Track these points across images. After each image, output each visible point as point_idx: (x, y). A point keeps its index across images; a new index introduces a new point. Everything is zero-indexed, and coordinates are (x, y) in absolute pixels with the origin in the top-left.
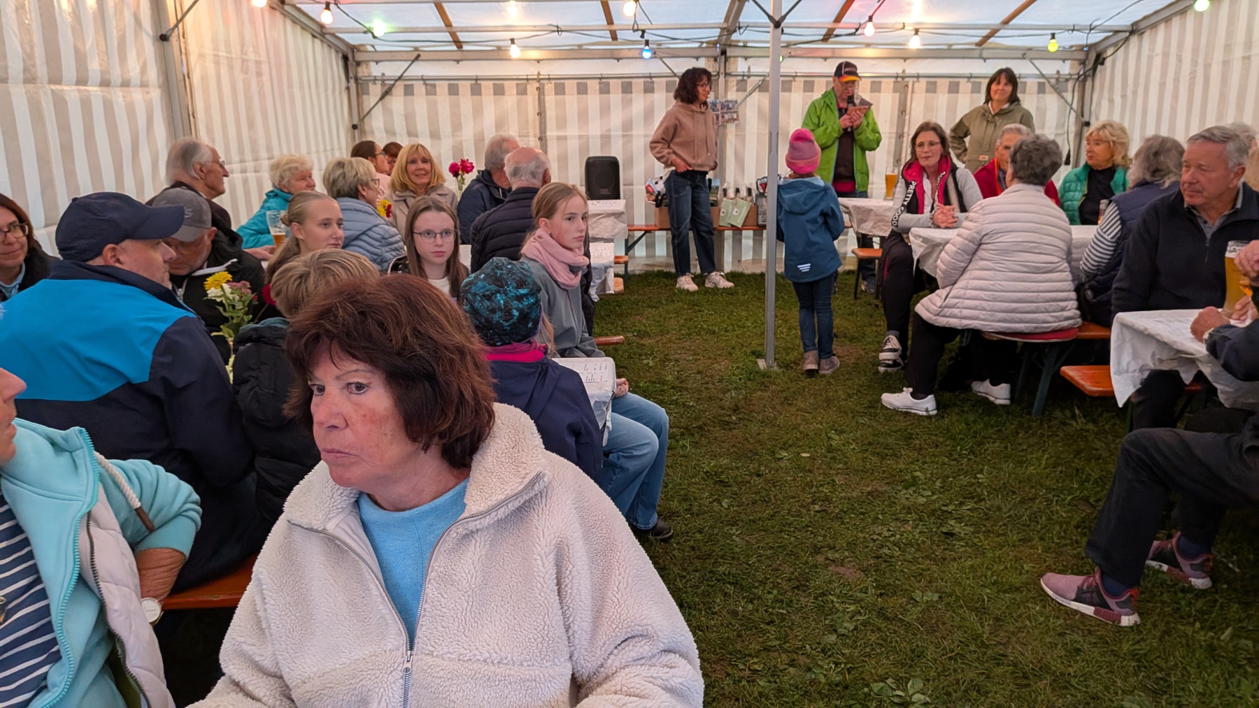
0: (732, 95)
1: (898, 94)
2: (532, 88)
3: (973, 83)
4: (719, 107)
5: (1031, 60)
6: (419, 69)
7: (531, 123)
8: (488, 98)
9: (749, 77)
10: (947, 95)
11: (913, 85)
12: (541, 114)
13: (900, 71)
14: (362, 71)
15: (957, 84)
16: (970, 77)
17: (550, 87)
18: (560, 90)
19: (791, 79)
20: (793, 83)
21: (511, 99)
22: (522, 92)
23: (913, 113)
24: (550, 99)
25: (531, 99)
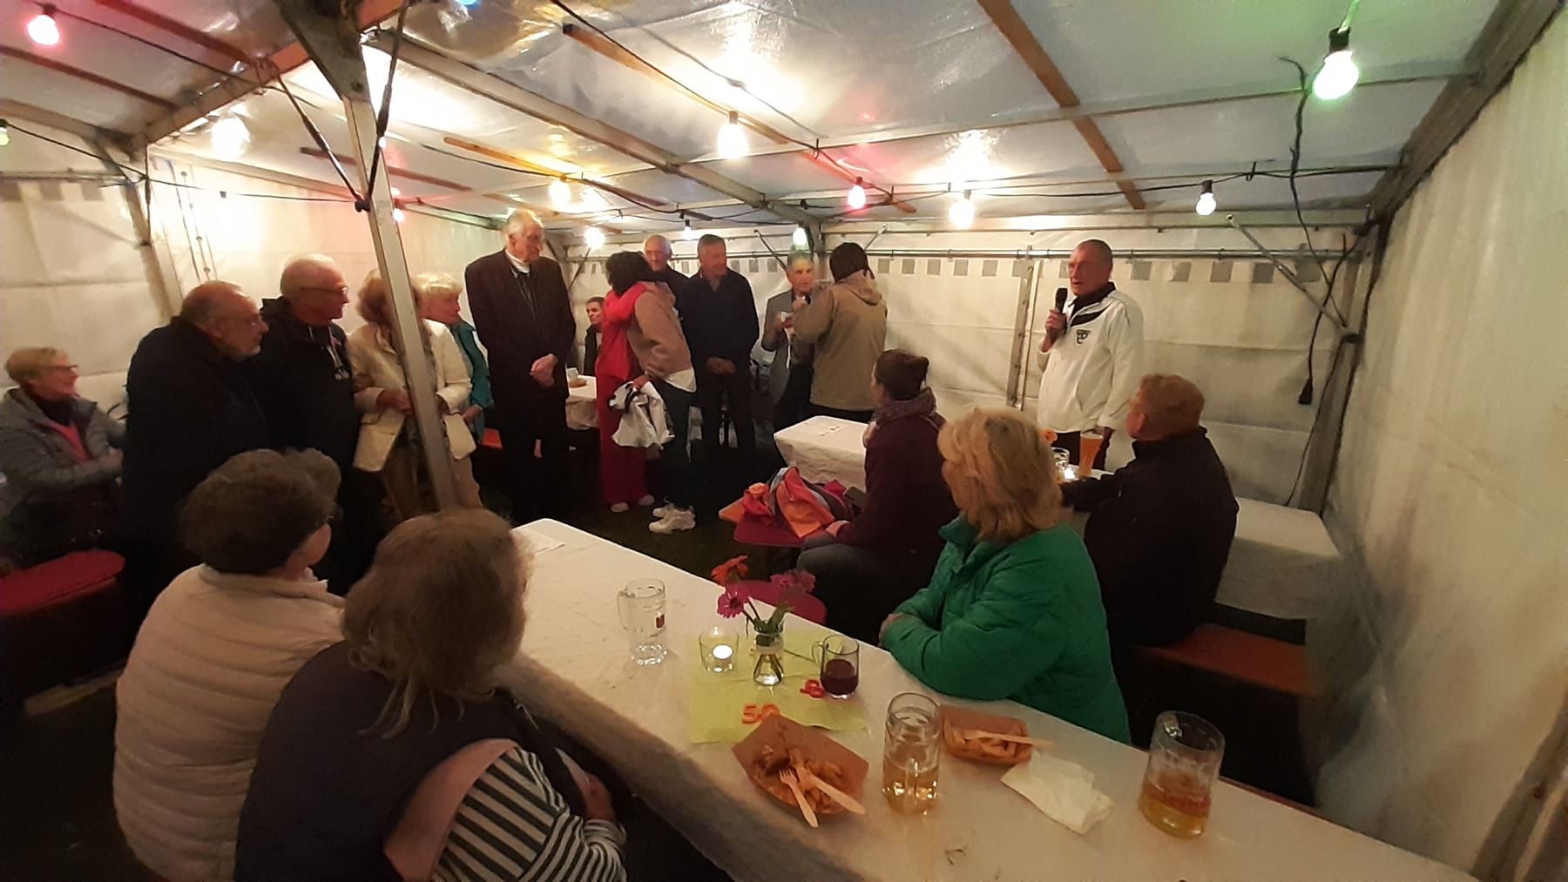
11: (1041, 267)
19: (889, 257)
20: (891, 263)
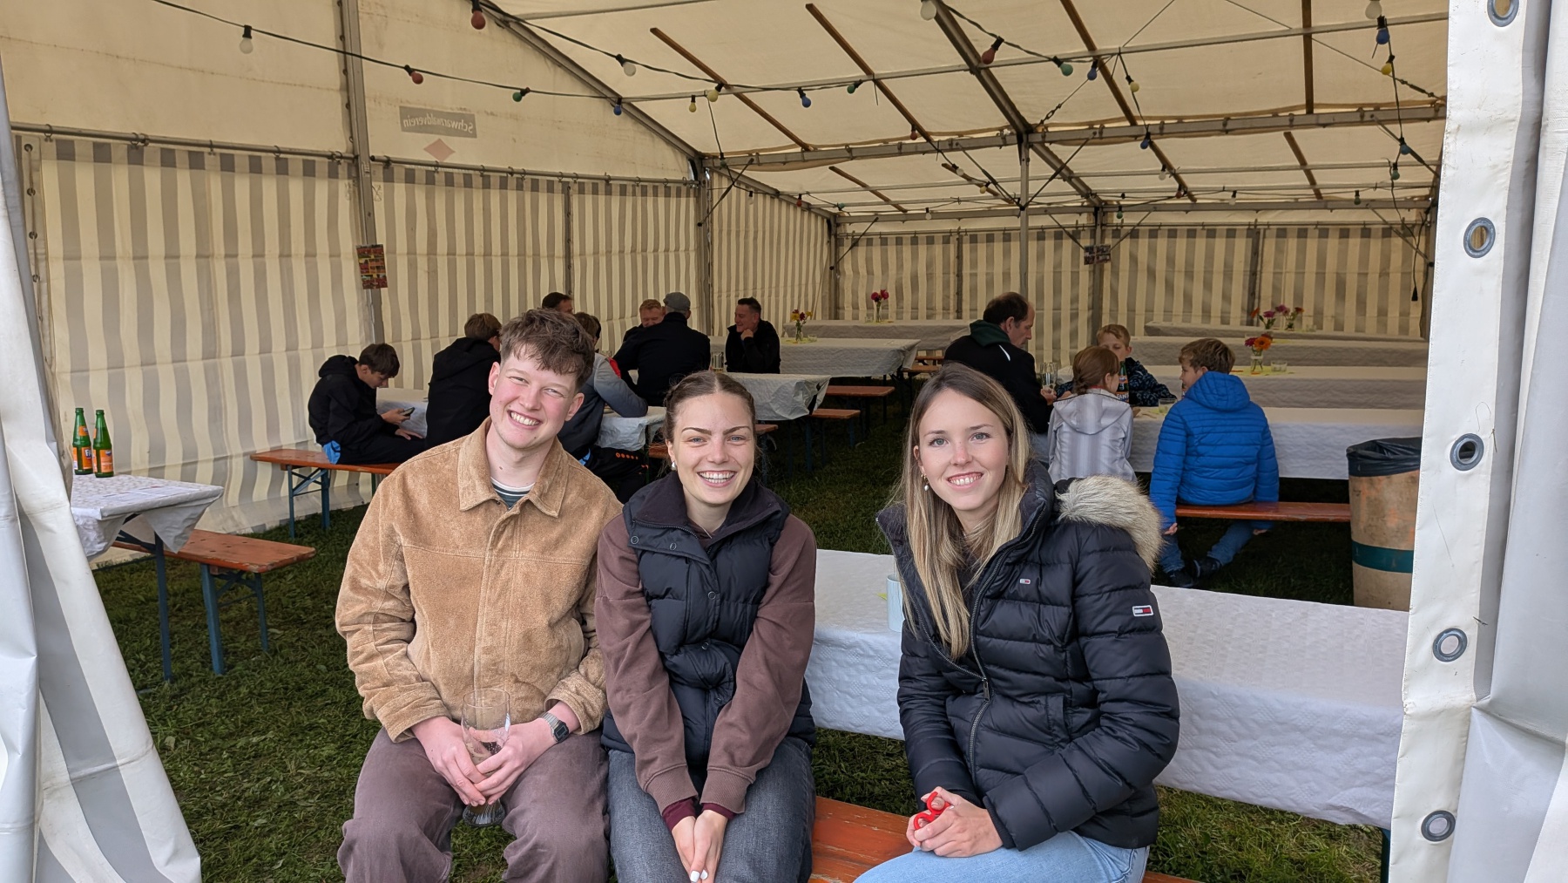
0: (1108, 241)
1: (1250, 240)
2: (953, 239)
3: (1320, 230)
4: (1095, 250)
5: (1373, 209)
6: (878, 228)
7: (952, 264)
8: (922, 249)
9: (1122, 226)
10: (1296, 240)
12: (959, 257)
13: (1253, 221)
14: (840, 231)
15: (1306, 230)
16: (1318, 224)
17: (966, 238)
18: (974, 239)
21: (938, 249)
22: (946, 241)
23: (1265, 254)
24: (966, 247)
25: (952, 248)
